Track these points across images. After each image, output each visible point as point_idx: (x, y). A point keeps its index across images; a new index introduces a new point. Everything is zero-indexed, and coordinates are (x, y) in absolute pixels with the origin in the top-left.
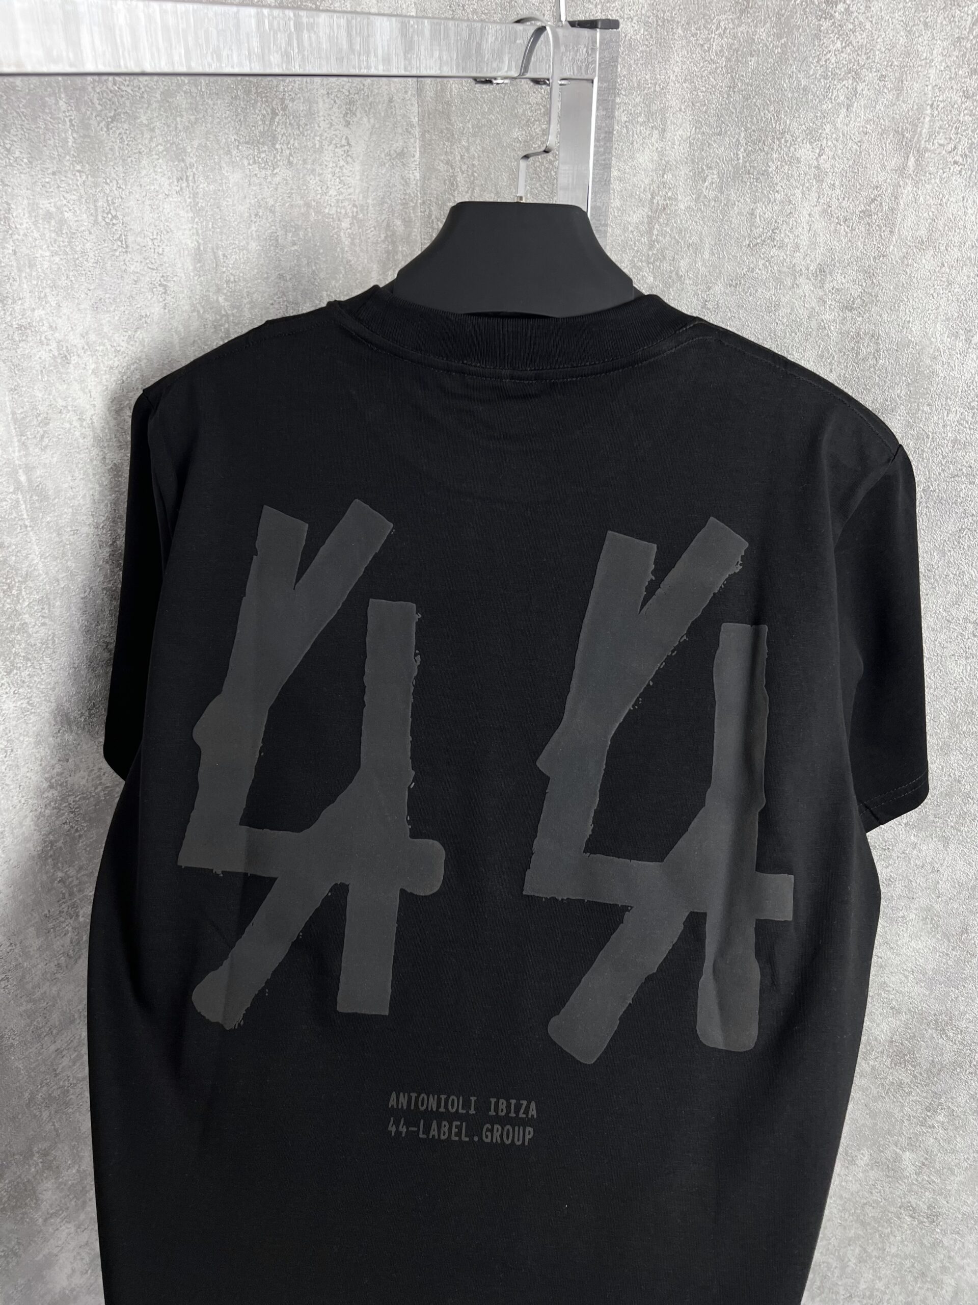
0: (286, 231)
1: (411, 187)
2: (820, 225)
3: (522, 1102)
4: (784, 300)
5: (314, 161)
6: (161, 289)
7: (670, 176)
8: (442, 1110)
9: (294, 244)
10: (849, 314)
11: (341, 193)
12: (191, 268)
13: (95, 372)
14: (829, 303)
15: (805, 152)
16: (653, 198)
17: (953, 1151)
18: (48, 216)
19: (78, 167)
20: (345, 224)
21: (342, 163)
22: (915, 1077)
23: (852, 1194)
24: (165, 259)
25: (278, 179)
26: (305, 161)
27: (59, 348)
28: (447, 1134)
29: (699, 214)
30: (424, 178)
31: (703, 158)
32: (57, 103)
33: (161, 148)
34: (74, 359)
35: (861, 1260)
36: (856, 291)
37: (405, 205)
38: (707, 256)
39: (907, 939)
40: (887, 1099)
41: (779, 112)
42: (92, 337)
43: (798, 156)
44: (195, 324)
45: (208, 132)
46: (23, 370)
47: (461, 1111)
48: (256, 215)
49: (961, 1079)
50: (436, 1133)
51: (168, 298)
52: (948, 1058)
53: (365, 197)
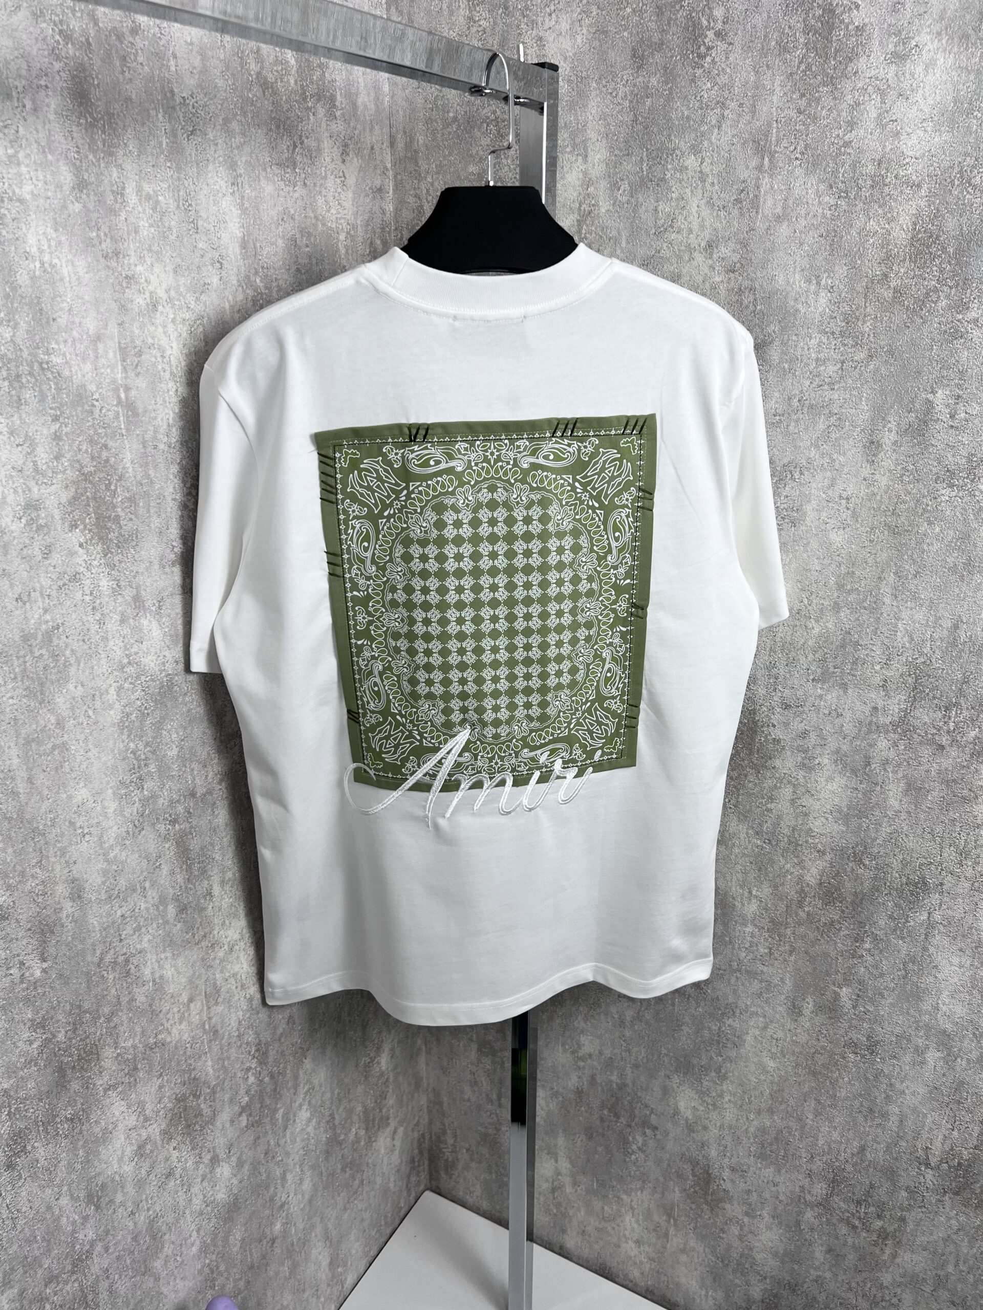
0: (302, 236)
1: (388, 215)
2: (706, 212)
4: (684, 271)
5: (321, 185)
6: (218, 265)
7: (592, 188)
9: (307, 246)
10: (732, 275)
11: (339, 213)
12: (238, 252)
13: (173, 321)
14: (717, 268)
15: (691, 162)
16: (580, 206)
17: (882, 975)
18: (149, 197)
19: (169, 164)
20: (342, 237)
21: (339, 190)
22: (843, 912)
23: (803, 1046)
24: (222, 242)
25: (297, 195)
26: (315, 185)
27: (151, 298)
29: (616, 215)
30: (397, 210)
31: (617, 173)
32: (157, 115)
33: (221, 159)
34: (160, 308)
35: (817, 1114)
36: (735, 257)
37: (383, 229)
38: (624, 244)
39: (824, 784)
40: (822, 941)
41: (669, 135)
42: (173, 293)
43: (686, 165)
44: (240, 297)
45: (252, 152)
46: (126, 310)
48: (282, 220)
49: (879, 903)
51: (223, 273)
52: (866, 884)
53: (356, 218)
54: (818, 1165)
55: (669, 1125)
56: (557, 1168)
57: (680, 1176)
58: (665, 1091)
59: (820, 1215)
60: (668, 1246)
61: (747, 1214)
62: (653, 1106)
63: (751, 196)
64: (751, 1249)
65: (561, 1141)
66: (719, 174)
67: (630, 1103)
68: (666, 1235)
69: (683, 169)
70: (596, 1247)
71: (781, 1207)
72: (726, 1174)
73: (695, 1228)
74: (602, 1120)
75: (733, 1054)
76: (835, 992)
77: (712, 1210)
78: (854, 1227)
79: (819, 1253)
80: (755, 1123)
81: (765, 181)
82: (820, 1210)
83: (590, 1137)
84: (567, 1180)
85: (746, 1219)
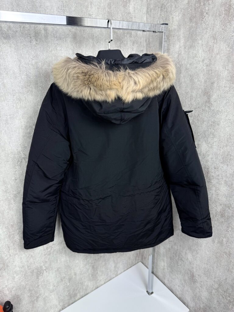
2: (203, 53)
7: (181, 48)
10: (207, 67)
14: (204, 65)
16: (179, 52)
29: (185, 54)
31: (186, 45)
54: (216, 280)
55: (186, 261)
56: (164, 265)
57: (188, 274)
58: (186, 253)
59: (216, 292)
60: (185, 289)
61: (201, 287)
62: (183, 256)
63: (212, 49)
64: (201, 295)
65: (165, 259)
66: (206, 44)
67: (179, 254)
68: (184, 286)
69: (198, 43)
70: (171, 284)
71: (208, 287)
72: (197, 276)
73: (190, 286)
74: (173, 256)
75: (200, 248)
76: (222, 239)
77: (194, 284)
78: (224, 298)
79: (215, 301)
80: (204, 266)
81: (215, 45)
82: (216, 291)
83: (171, 259)
84: (166, 268)
85: (200, 288)
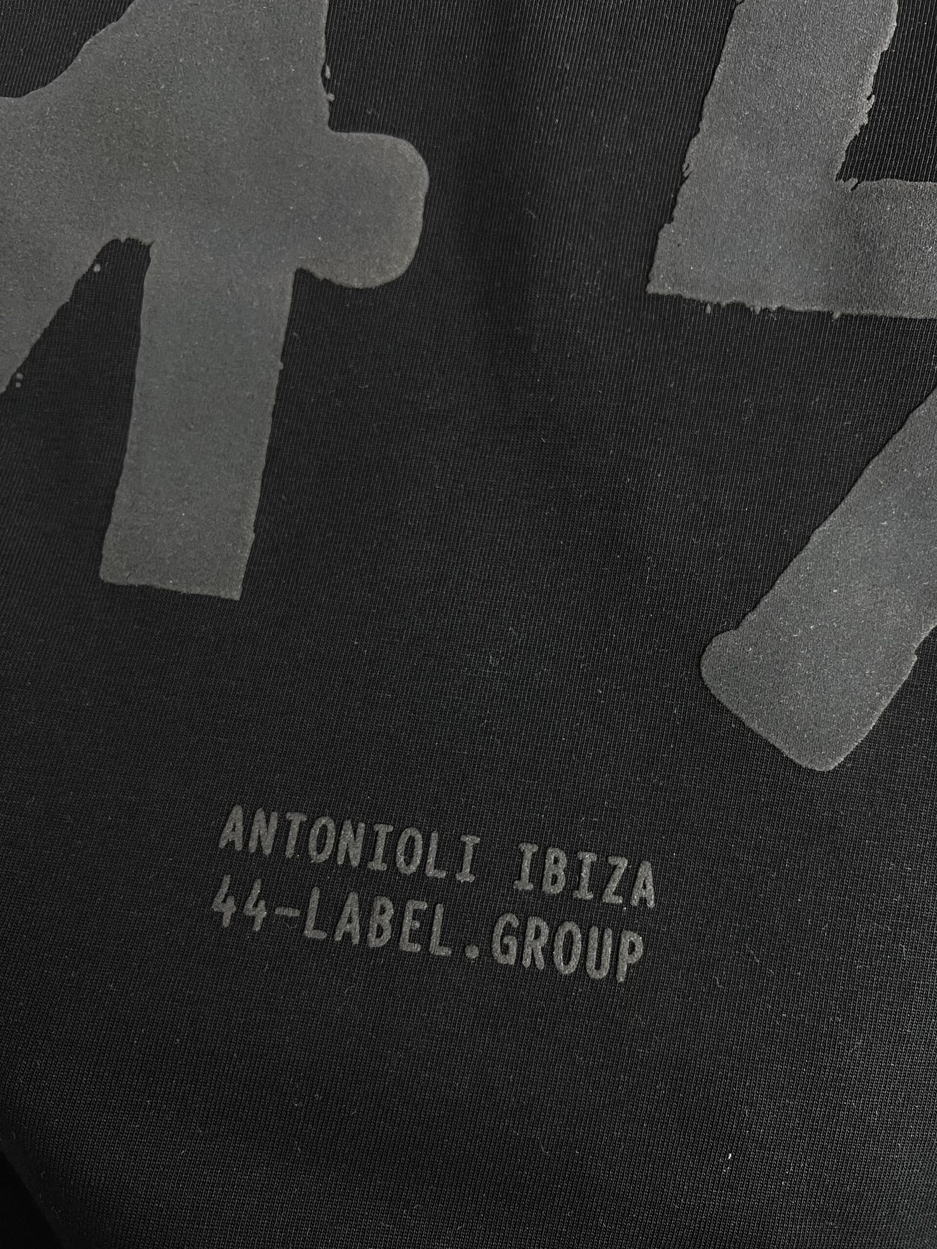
3: (612, 860)
8: (378, 865)
28: (387, 935)
47: (431, 872)
50: (355, 928)
